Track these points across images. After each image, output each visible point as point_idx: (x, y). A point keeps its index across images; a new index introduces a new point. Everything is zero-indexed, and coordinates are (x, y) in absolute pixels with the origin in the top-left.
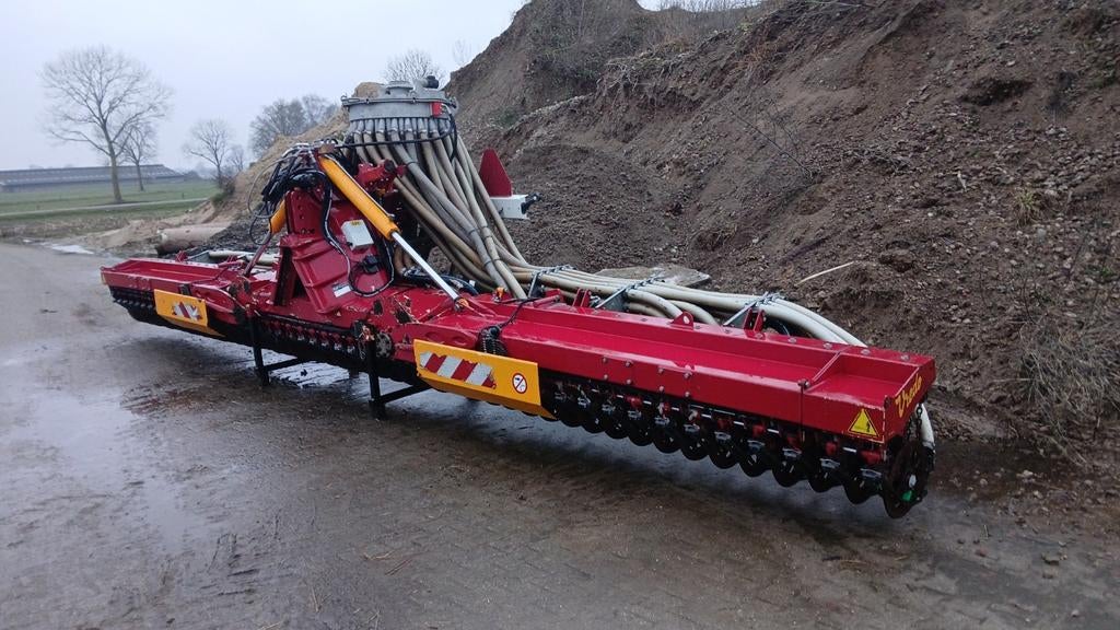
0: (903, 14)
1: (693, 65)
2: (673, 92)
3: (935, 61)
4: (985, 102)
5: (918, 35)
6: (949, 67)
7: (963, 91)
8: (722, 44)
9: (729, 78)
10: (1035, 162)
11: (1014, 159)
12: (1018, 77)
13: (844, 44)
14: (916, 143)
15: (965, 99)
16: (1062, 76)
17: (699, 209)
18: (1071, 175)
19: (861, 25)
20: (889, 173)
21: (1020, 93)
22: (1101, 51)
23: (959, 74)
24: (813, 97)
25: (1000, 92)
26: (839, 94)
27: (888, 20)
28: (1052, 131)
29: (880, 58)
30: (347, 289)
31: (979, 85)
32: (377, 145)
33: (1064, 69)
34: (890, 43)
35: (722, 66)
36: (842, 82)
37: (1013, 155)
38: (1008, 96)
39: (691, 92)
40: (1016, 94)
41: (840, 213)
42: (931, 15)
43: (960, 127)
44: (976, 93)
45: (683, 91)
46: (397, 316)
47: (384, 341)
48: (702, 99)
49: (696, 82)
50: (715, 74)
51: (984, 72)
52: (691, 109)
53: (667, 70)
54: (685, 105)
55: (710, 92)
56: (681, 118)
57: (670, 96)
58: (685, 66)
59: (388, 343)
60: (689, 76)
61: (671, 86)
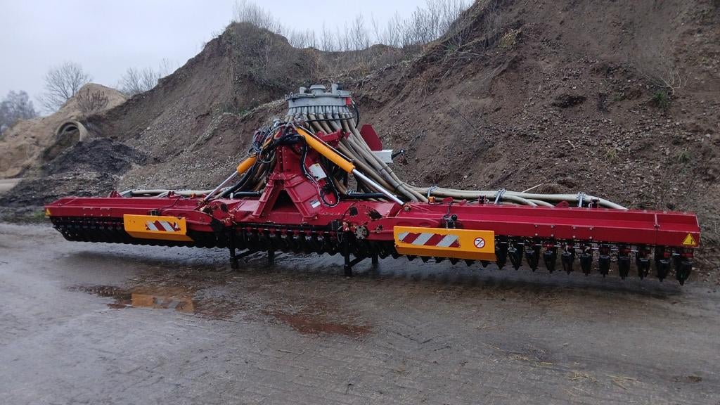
0: (509, 61)
1: (378, 82)
2: (366, 97)
3: (530, 86)
4: (564, 106)
5: (517, 72)
6: (540, 89)
7: (552, 101)
8: (394, 72)
9: (404, 91)
10: (604, 135)
11: (593, 134)
12: (580, 95)
13: (479, 75)
14: (539, 126)
15: (554, 105)
16: (601, 95)
17: (417, 161)
18: (623, 141)
19: (486, 65)
20: (531, 141)
21: (581, 102)
22: (614, 84)
23: (547, 92)
24: (467, 103)
25: (571, 102)
26: (482, 101)
27: (500, 63)
28: (605, 121)
29: (499, 83)
30: (318, 204)
31: (560, 98)
32: (320, 121)
33: (601, 92)
34: (504, 75)
35: (397, 84)
36: (481, 94)
37: (592, 132)
38: (576, 103)
39: (378, 97)
40: (580, 103)
41: (512, 161)
42: (521, 62)
43: (558, 118)
44: (560, 102)
45: (373, 97)
46: (370, 215)
47: (362, 230)
48: (386, 102)
49: (381, 92)
50: (392, 88)
51: (560, 91)
52: (379, 107)
53: (360, 84)
54: (375, 105)
55: (390, 97)
56: (373, 112)
57: (364, 99)
58: (373, 83)
59: (364, 230)
60: (375, 88)
61: (364, 93)
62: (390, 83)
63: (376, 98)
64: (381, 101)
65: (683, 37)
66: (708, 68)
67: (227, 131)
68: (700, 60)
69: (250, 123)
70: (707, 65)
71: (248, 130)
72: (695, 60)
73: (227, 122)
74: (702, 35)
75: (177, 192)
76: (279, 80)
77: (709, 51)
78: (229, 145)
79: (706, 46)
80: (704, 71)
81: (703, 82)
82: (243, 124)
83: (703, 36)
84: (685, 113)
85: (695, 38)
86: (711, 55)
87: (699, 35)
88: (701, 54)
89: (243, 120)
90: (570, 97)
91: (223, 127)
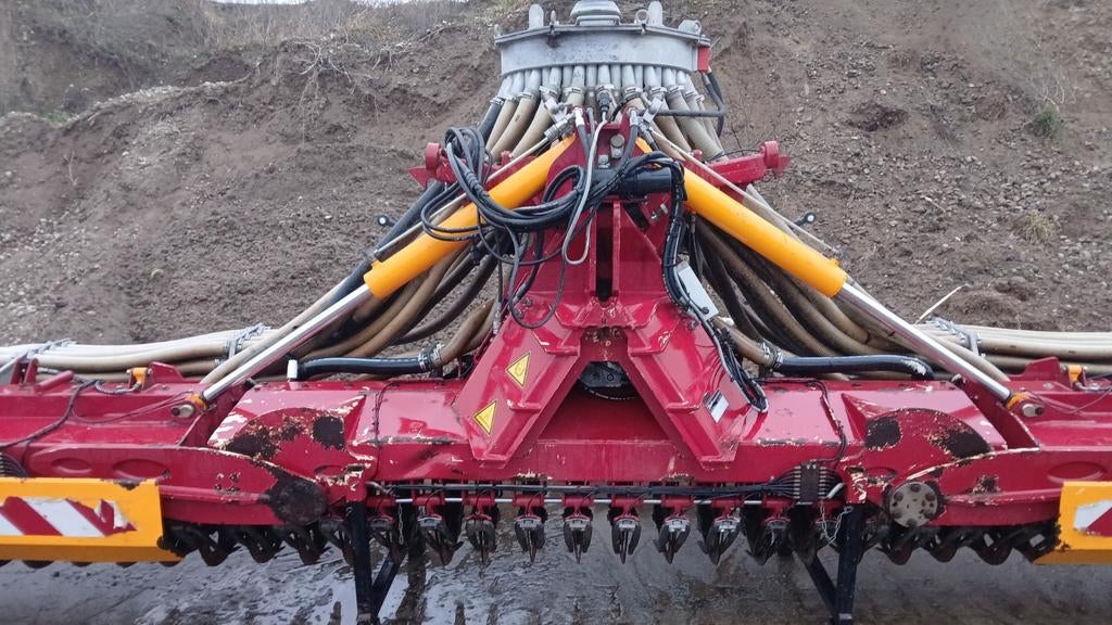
1: (427, 58)
2: (402, 90)
3: (785, 84)
4: (871, 127)
7: (845, 116)
8: (461, 38)
12: (897, 106)
15: (851, 124)
16: (933, 109)
21: (901, 121)
31: (860, 112)
38: (892, 123)
39: (432, 91)
42: (749, 36)
44: (860, 118)
45: (420, 91)
46: (944, 442)
47: (921, 496)
48: (452, 103)
49: (437, 80)
50: (465, 72)
51: (854, 98)
52: (435, 113)
53: (385, 60)
54: (426, 108)
55: (461, 94)
56: (420, 123)
57: (397, 95)
58: (416, 59)
59: (929, 498)
60: (423, 71)
61: (398, 81)
62: (458, 63)
63: (427, 93)
64: (439, 100)
65: (1049, 11)
66: (1093, 70)
67: (23, 158)
68: (1080, 56)
69: (88, 138)
70: (1092, 65)
71: (84, 155)
72: (1070, 55)
73: (22, 135)
74: (1083, 9)
75: (44, 358)
76: (131, 46)
77: (1097, 40)
78: (36, 192)
79: (1091, 30)
80: (1087, 76)
81: (1087, 95)
82: (68, 140)
83: (1086, 12)
84: (1092, 149)
85: (1071, 15)
86: (1100, 47)
87: (1077, 9)
88: (1080, 45)
89: (67, 132)
90: (884, 110)
91: (11, 147)
